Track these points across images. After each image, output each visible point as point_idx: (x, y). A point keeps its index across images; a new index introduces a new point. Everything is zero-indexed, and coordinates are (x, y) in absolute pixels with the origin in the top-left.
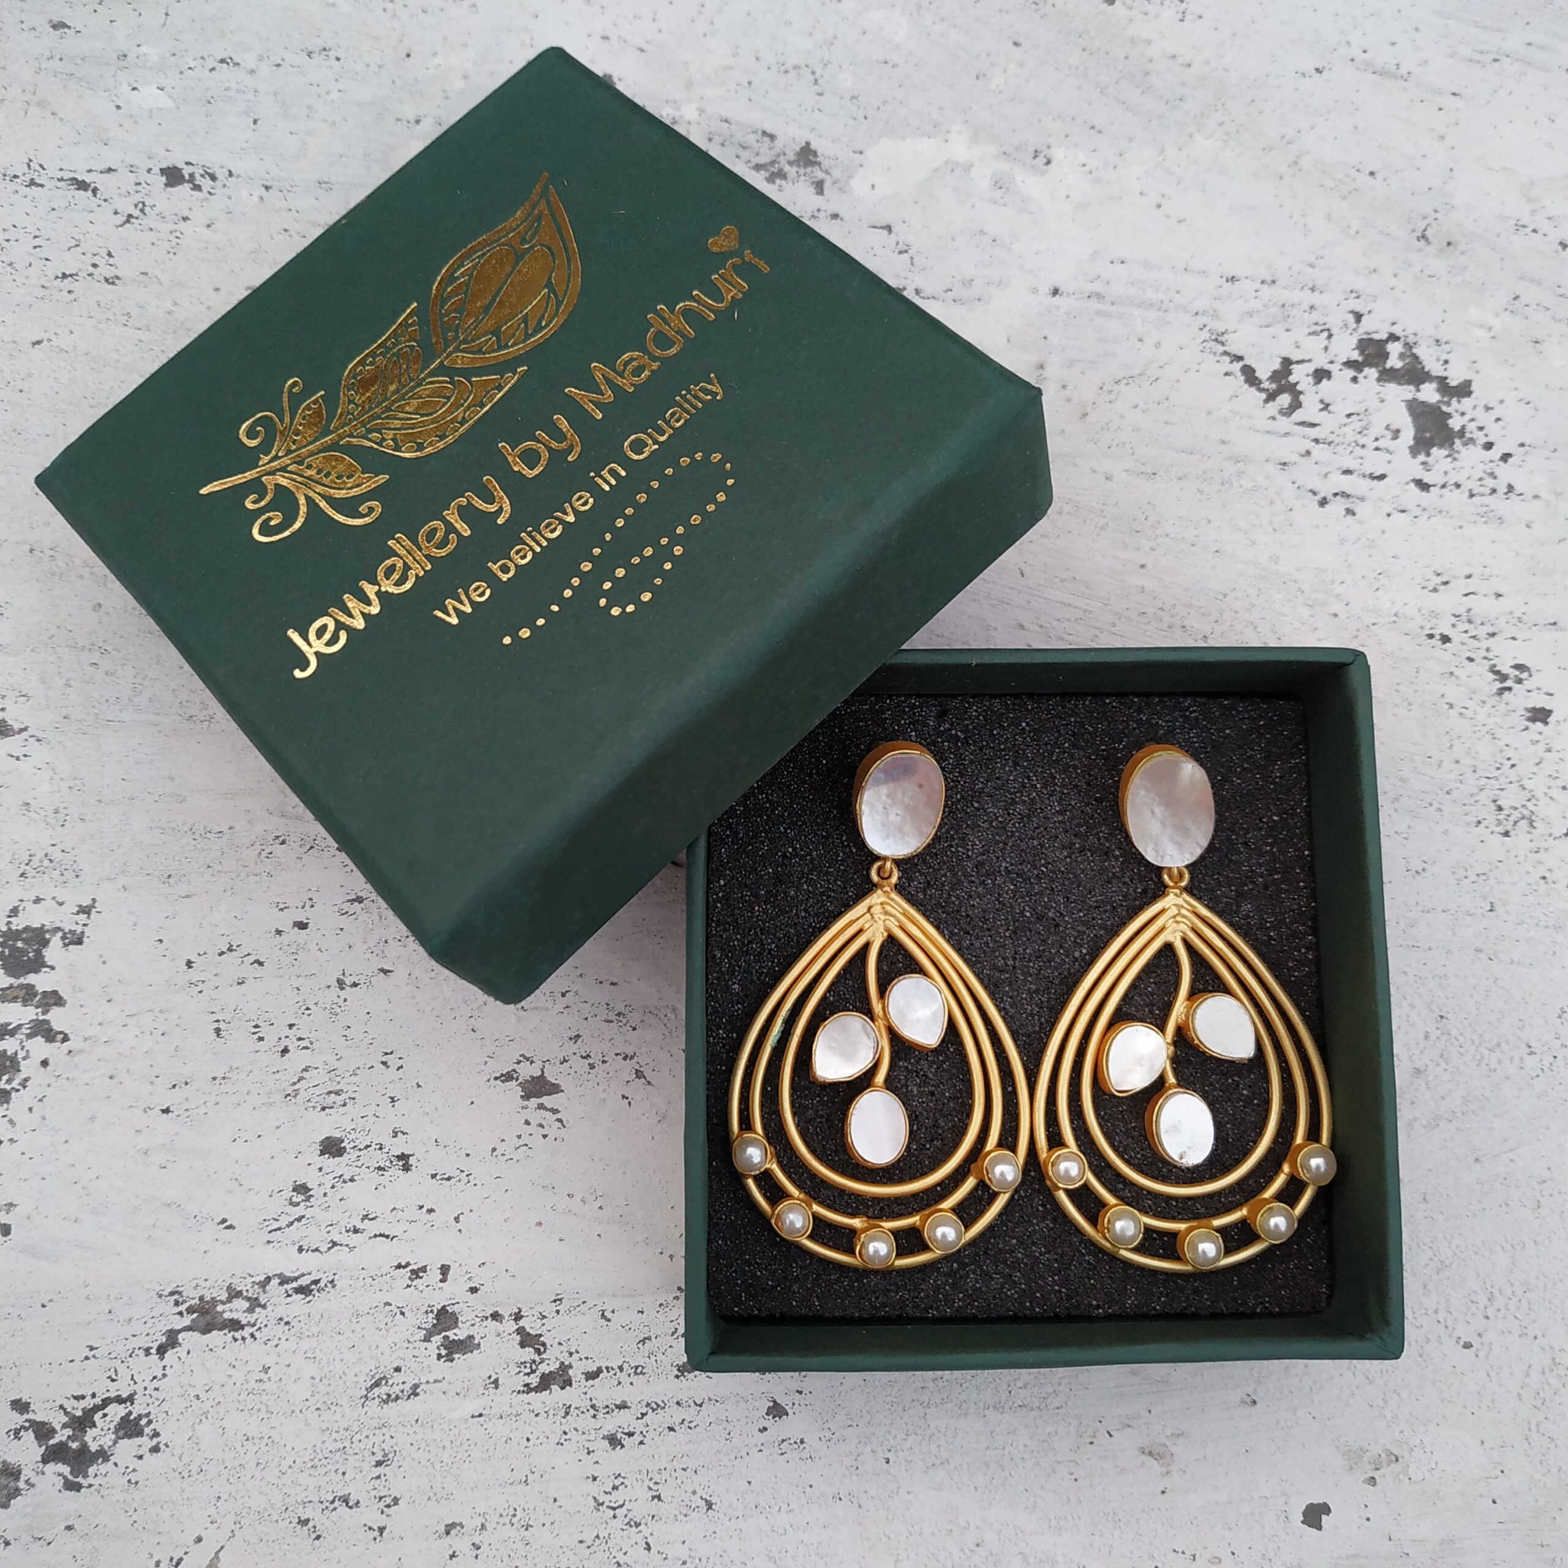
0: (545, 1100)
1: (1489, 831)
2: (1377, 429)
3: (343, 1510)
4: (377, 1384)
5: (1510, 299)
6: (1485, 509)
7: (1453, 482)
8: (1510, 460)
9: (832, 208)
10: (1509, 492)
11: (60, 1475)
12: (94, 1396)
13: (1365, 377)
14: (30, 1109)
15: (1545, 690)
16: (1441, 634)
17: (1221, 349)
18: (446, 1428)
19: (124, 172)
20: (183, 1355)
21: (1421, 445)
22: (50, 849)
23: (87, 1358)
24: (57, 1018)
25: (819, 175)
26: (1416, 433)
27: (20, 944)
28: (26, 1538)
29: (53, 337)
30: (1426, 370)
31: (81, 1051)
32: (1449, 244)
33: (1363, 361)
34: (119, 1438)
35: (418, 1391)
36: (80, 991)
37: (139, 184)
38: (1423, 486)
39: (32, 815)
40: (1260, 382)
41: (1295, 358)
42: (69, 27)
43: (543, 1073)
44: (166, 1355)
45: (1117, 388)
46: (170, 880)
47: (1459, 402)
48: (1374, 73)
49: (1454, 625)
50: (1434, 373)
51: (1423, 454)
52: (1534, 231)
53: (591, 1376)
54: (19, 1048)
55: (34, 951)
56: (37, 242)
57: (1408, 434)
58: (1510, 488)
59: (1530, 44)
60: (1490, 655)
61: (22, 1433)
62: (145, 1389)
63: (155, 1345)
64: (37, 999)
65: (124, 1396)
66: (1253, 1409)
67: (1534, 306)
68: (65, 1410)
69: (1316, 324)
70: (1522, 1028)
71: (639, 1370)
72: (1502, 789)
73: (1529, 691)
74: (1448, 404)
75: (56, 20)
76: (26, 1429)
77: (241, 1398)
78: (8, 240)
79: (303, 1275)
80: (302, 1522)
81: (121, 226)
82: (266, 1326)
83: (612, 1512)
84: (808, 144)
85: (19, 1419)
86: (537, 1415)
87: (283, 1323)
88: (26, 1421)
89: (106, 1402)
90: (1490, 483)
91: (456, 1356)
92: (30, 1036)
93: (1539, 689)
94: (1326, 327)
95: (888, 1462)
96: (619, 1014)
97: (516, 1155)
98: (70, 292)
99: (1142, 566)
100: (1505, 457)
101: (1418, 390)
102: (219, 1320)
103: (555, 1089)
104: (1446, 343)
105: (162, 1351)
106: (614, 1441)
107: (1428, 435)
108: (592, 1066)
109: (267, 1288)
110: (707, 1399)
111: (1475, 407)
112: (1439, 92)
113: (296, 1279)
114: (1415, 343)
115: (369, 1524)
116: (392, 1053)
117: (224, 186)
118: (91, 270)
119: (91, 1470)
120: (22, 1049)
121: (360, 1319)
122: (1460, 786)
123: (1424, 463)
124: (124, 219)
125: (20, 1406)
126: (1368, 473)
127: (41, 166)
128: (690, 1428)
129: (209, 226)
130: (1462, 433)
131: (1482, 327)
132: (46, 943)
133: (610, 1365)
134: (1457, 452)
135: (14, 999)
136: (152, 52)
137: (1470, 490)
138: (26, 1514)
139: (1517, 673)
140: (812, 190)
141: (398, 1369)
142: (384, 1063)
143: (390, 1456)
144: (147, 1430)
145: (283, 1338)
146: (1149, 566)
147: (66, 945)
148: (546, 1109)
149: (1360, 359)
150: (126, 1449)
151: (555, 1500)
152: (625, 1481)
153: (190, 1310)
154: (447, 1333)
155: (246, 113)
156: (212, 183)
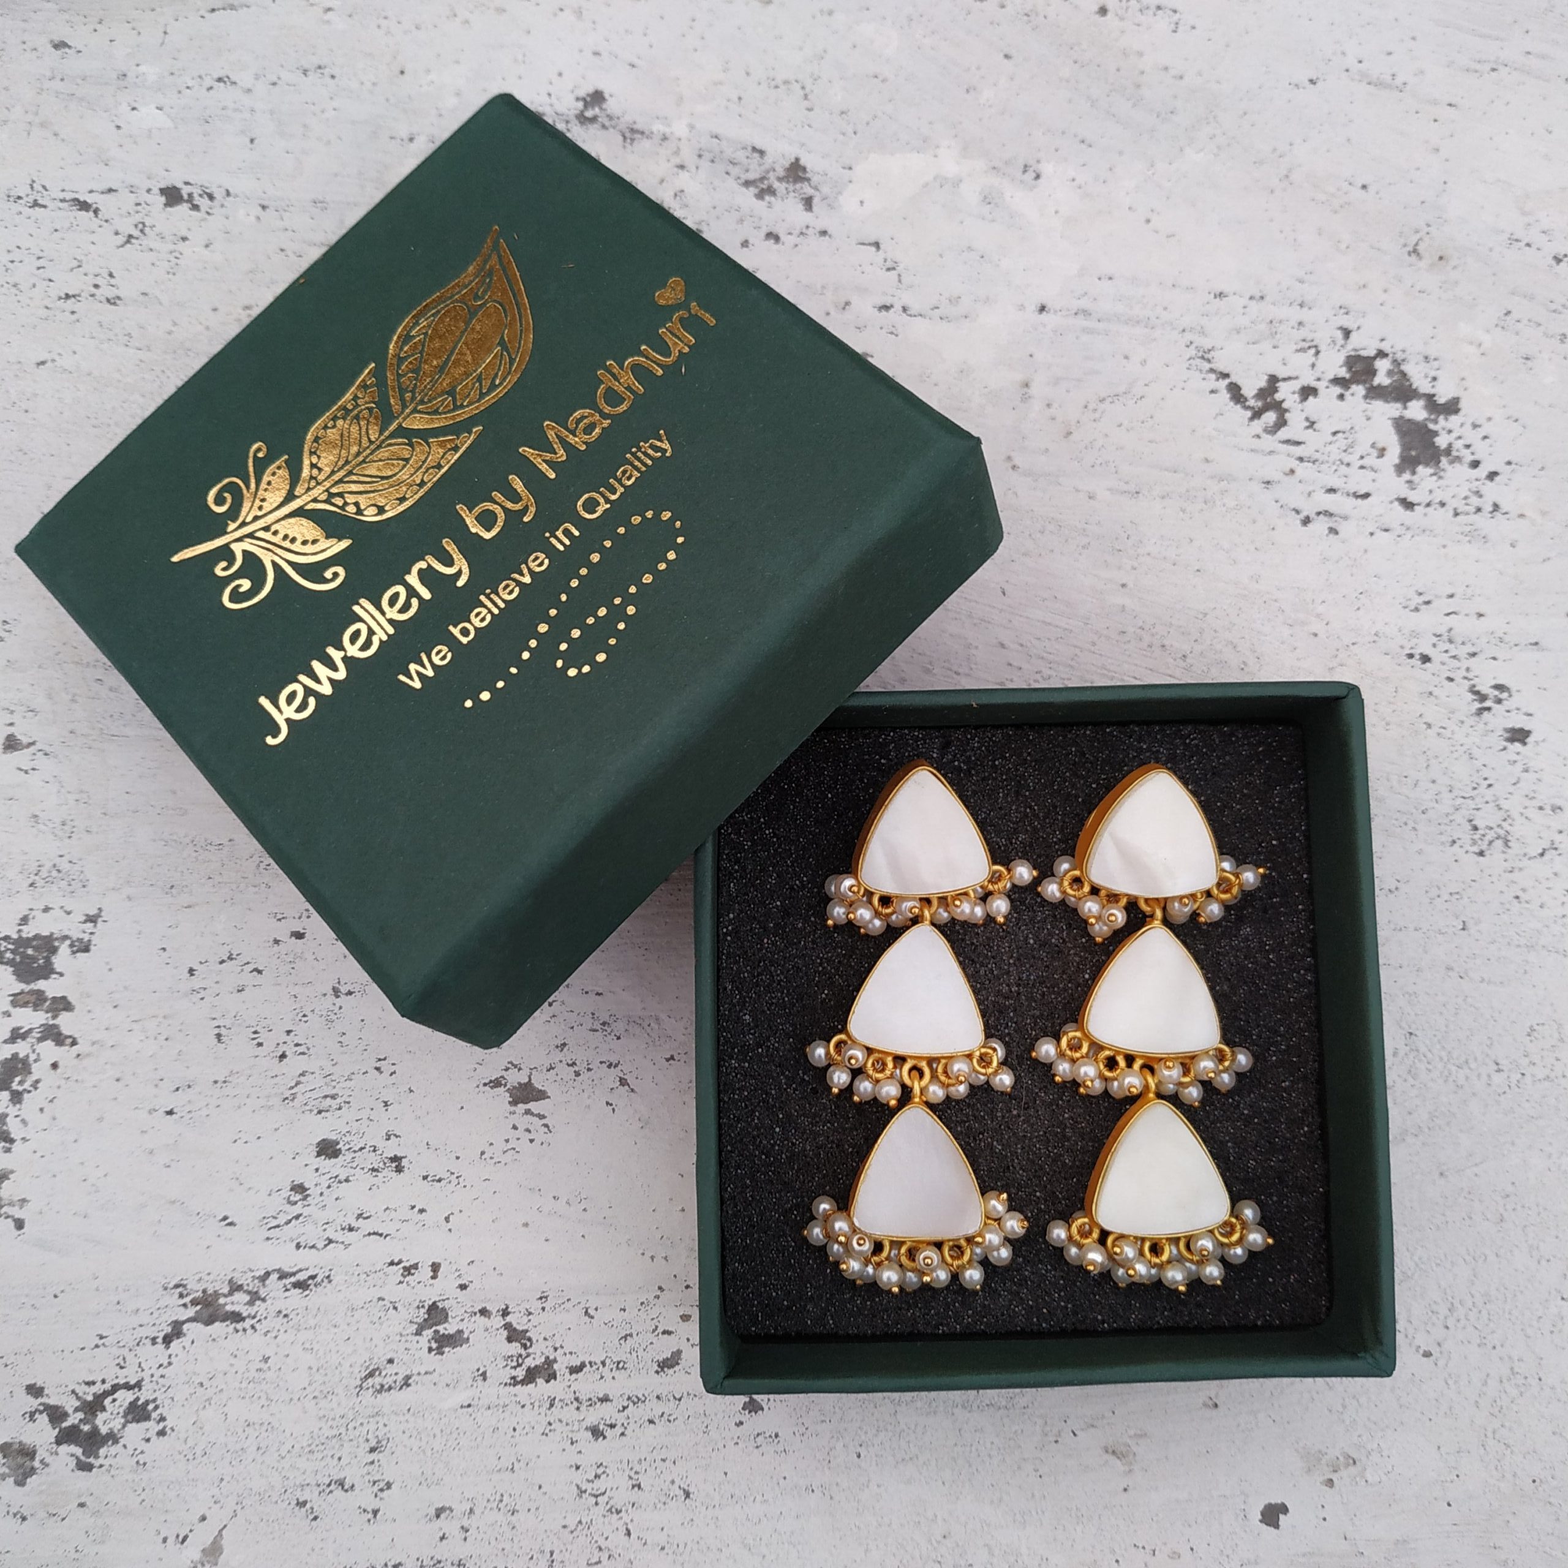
0: (533, 1106)
1: (1463, 850)
2: (1363, 447)
3: (339, 1492)
4: (371, 1375)
5: (1501, 314)
6: (1469, 528)
7: (1437, 501)
8: (1497, 479)
9: (821, 225)
10: (1494, 510)
11: (72, 1455)
12: (103, 1382)
13: (1353, 395)
14: (41, 1110)
15: (1524, 710)
16: (1421, 654)
17: (1207, 366)
18: (436, 1415)
19: (124, 193)
20: (188, 1344)
21: (1407, 463)
22: (58, 860)
23: (97, 1346)
24: (65, 1022)
25: (809, 191)
26: (1402, 453)
27: (30, 951)
28: (42, 1514)
29: (57, 358)
30: (1414, 387)
31: (88, 1055)
32: (1441, 258)
33: (1352, 377)
34: (127, 1422)
35: (410, 1381)
36: (88, 996)
37: (138, 204)
38: (1408, 505)
39: (41, 827)
40: (1246, 400)
41: (1281, 376)
42: (69, 47)
43: (530, 1079)
44: (172, 1345)
45: (1102, 406)
46: (173, 890)
47: (1446, 419)
48: (1369, 83)
49: (1434, 645)
50: (1422, 390)
51: (1408, 472)
52: (1528, 245)
53: (576, 1370)
54: (30, 1051)
55: (44, 958)
56: (41, 263)
57: (1394, 453)
58: (1496, 507)
59: (1528, 53)
60: (1471, 675)
61: (37, 1415)
62: (152, 1376)
63: (162, 1335)
64: (47, 1003)
65: (132, 1382)
66: (1214, 1412)
67: (1525, 322)
68: (77, 1395)
69: (1304, 340)
70: (1490, 1046)
71: (621, 1365)
72: (1478, 809)
73: (1508, 711)
74: (1436, 422)
75: (57, 39)
76: (41, 1412)
77: (244, 1385)
78: (12, 262)
79: (301, 1270)
80: (302, 1504)
81: (122, 246)
82: (266, 1318)
83: (593, 1500)
84: (797, 160)
85: (34, 1403)
86: (523, 1406)
87: (281, 1316)
88: (40, 1404)
89: (115, 1388)
90: (1475, 501)
91: (447, 1350)
92: (41, 1040)
93: (1518, 709)
94: (1314, 343)
95: (859, 1456)
96: (604, 1024)
97: (504, 1159)
98: (73, 313)
99: (1123, 585)
100: (1492, 476)
101: (1405, 408)
102: (221, 1312)
103: (541, 1095)
104: (1435, 359)
105: (167, 1340)
106: (596, 1433)
107: (1413, 453)
108: (577, 1074)
109: (267, 1282)
110: (685, 1394)
111: (1462, 425)
112: (1435, 103)
113: (294, 1274)
114: (1403, 360)
115: (363, 1506)
116: (385, 1059)
117: (222, 206)
118: (94, 290)
119: (102, 1452)
120: (34, 1051)
121: (355, 1313)
122: (1436, 806)
123: (1409, 482)
124: (125, 239)
125: (35, 1390)
126: (1352, 491)
127: (44, 187)
128: (669, 1421)
129: (207, 246)
130: (1448, 451)
131: (1471, 343)
132: (54, 950)
133: (593, 1360)
134: (1443, 470)
135: (25, 1005)
136: (151, 71)
137: (1455, 509)
138: (41, 1492)
139: (1496, 693)
140: (801, 207)
141: (391, 1361)
142: (377, 1069)
143: (384, 1443)
144: (154, 1415)
145: (282, 1331)
146: (1131, 585)
147: (74, 953)
148: (532, 1114)
149: (1348, 376)
150: (134, 1432)
151: (540, 1487)
152: (608, 1471)
153: (194, 1302)
154: (438, 1328)
155: (243, 132)
156: (209, 202)
